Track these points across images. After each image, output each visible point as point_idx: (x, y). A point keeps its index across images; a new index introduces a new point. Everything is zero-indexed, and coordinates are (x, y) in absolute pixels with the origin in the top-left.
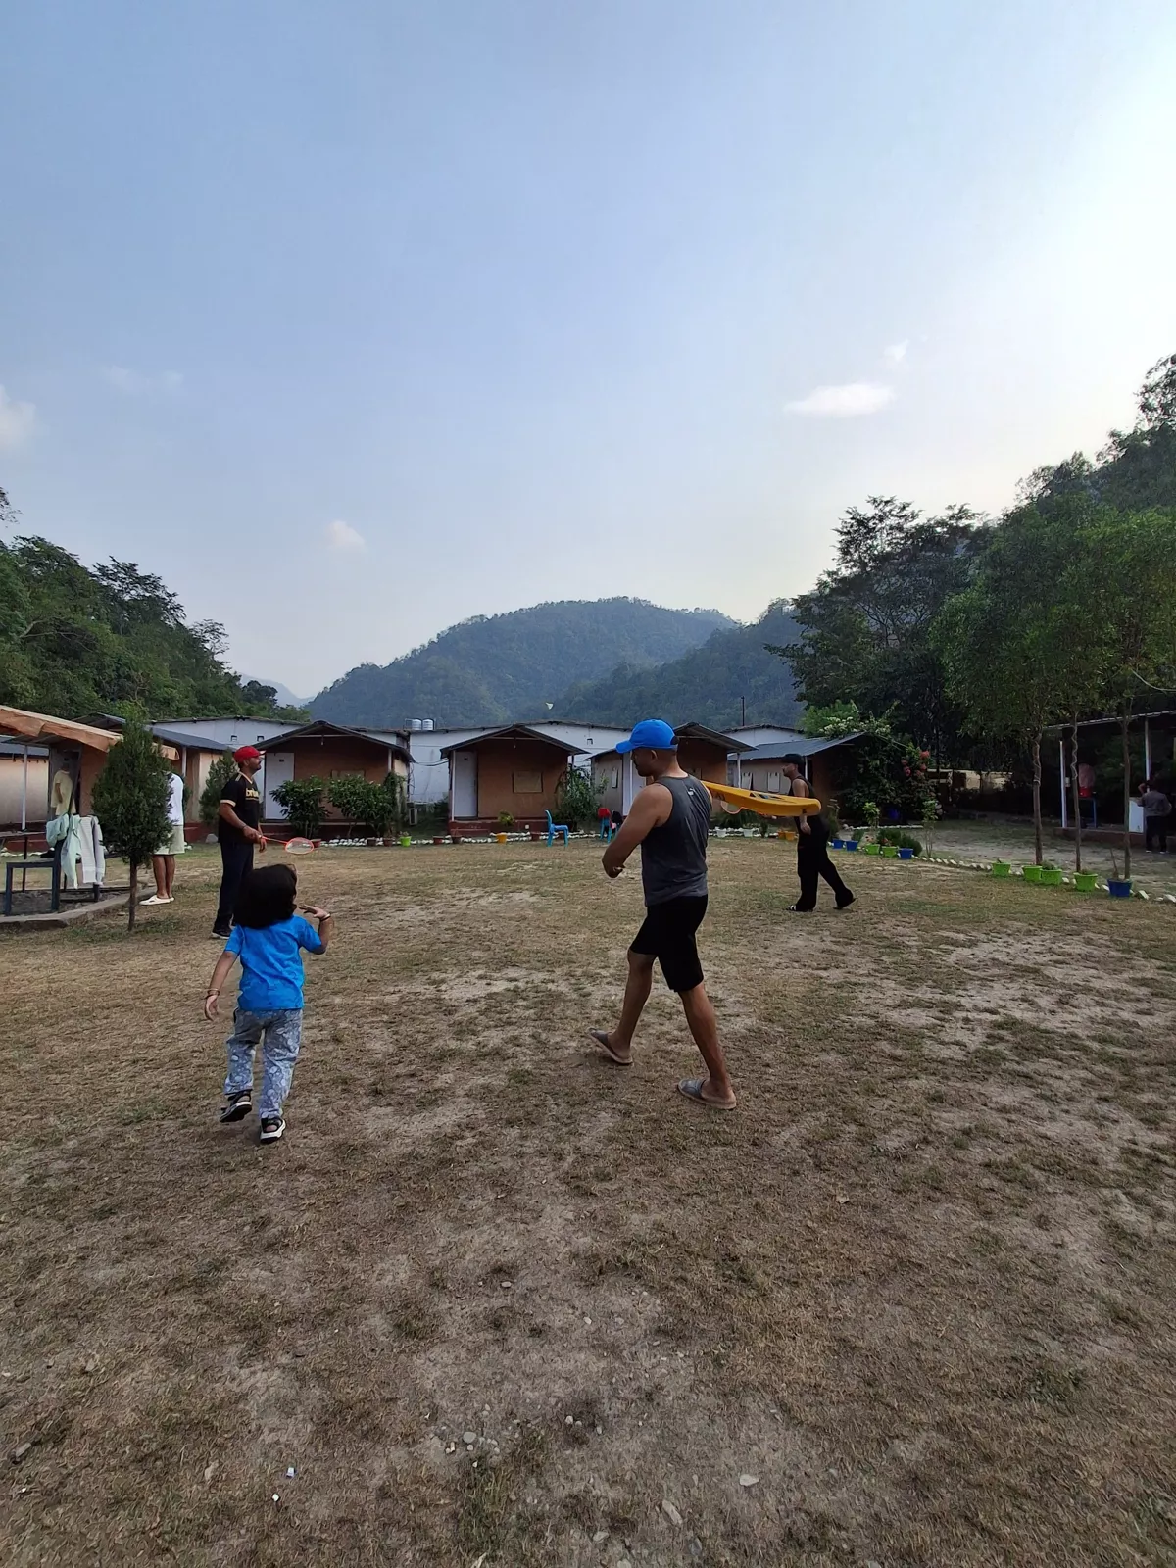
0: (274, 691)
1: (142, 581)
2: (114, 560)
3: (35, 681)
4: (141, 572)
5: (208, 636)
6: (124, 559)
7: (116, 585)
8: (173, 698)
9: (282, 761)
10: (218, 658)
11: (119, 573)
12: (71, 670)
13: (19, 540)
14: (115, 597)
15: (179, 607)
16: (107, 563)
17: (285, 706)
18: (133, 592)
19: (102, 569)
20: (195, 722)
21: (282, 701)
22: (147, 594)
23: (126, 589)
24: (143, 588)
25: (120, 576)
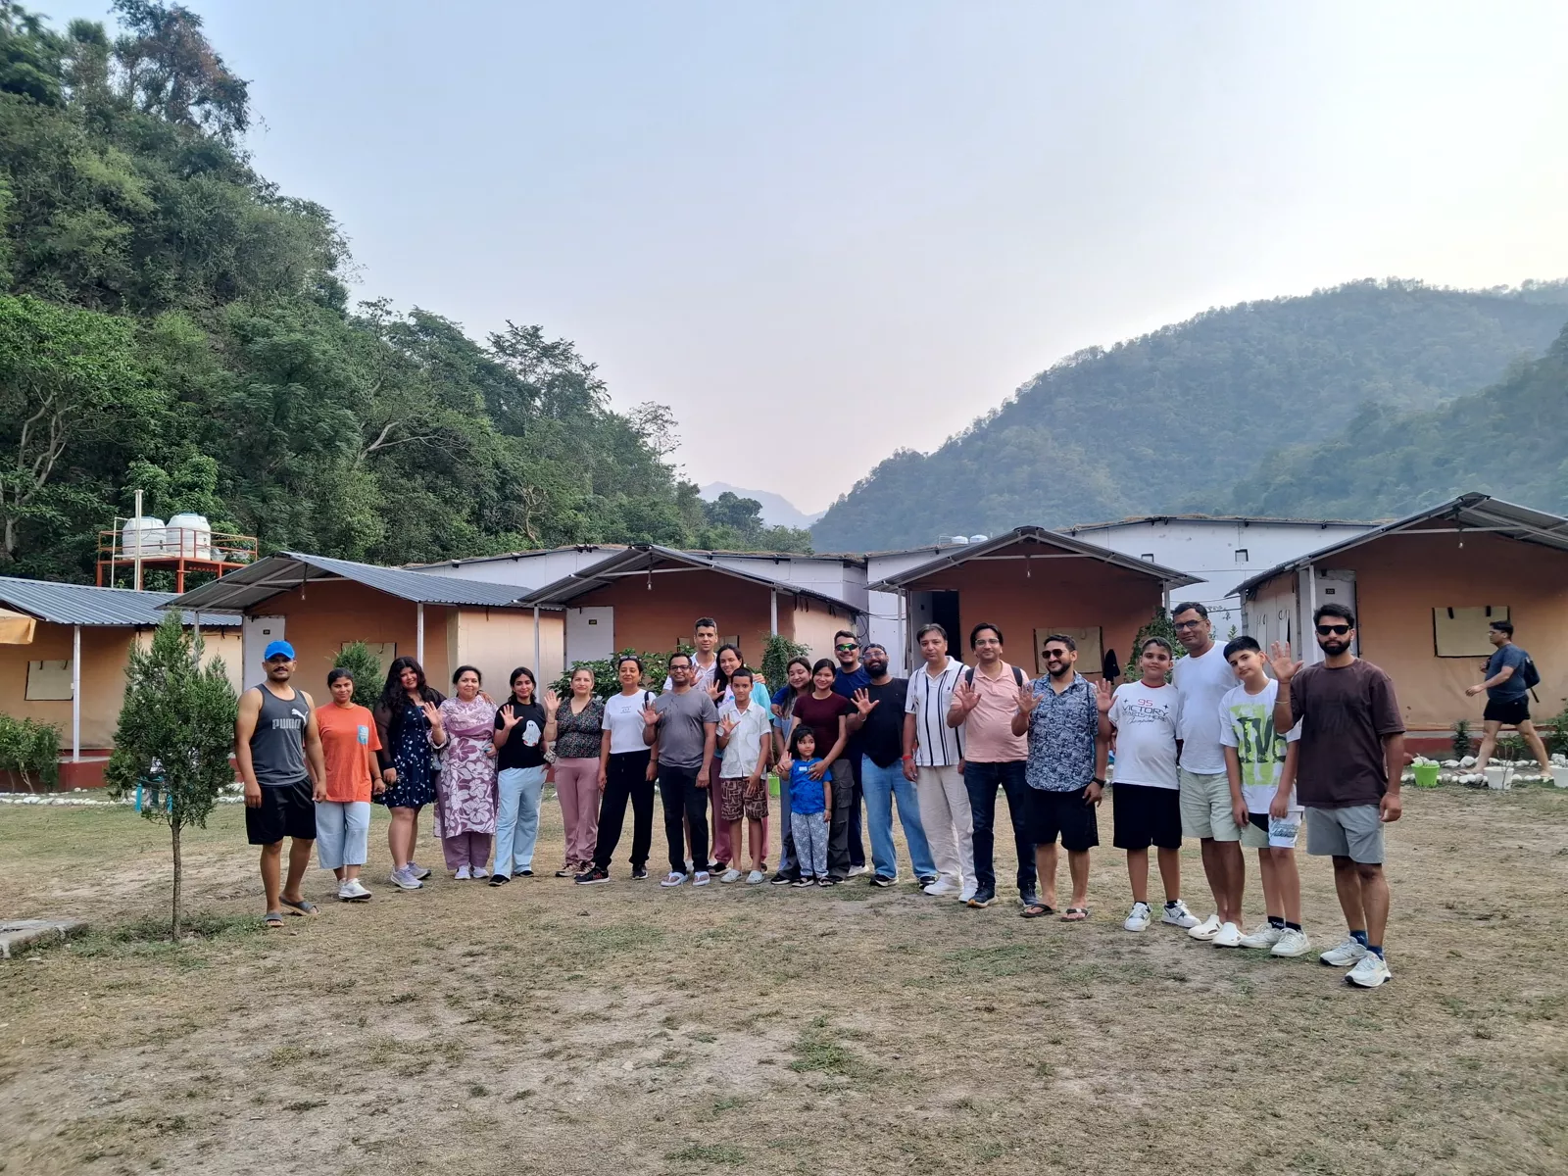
0: (757, 506)
1: (548, 352)
2: (512, 326)
3: (382, 512)
4: (548, 339)
5: (650, 428)
6: (525, 322)
7: (515, 364)
8: (577, 525)
9: (592, 622)
10: (665, 460)
11: (518, 342)
12: (434, 492)
13: (364, 308)
14: (510, 380)
15: (599, 386)
16: (504, 331)
17: (772, 529)
18: (538, 370)
19: (498, 342)
20: (516, 558)
21: (769, 519)
22: (557, 371)
23: (529, 366)
24: (551, 362)
25: (520, 347)
